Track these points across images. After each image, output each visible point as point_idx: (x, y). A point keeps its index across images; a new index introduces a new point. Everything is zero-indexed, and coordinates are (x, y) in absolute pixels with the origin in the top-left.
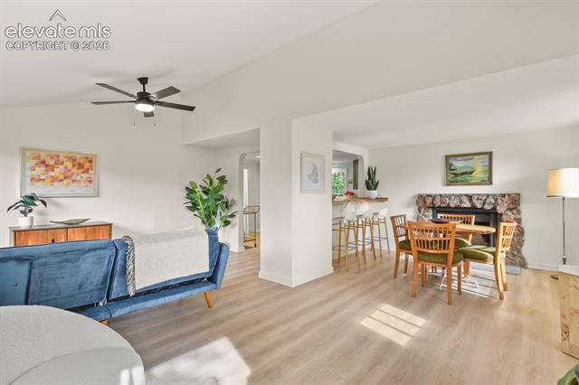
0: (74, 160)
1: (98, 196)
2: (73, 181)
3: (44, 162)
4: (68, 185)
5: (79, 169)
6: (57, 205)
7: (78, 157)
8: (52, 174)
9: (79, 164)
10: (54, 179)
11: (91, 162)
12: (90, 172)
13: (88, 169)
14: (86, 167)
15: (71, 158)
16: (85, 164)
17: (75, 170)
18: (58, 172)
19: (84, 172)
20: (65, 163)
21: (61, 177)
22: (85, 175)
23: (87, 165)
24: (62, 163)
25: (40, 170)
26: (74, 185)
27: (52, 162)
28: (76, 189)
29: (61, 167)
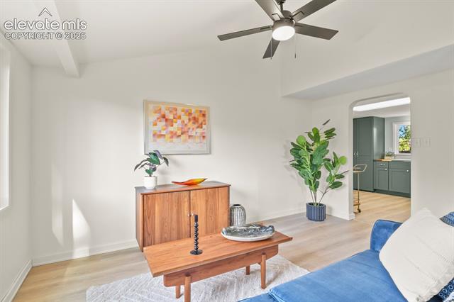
0: (190, 114)
1: (210, 153)
2: (190, 136)
3: (164, 116)
4: (185, 141)
5: (194, 123)
6: (175, 162)
7: (193, 111)
8: (171, 129)
9: (194, 118)
10: (173, 135)
11: (204, 115)
12: (204, 126)
13: (202, 124)
14: (200, 122)
15: (187, 111)
16: (199, 118)
17: (190, 125)
18: (176, 127)
19: (198, 127)
20: (182, 117)
21: (179, 133)
22: (199, 130)
23: (201, 119)
24: (180, 117)
25: (162, 124)
26: (190, 141)
27: (171, 117)
28: (193, 145)
29: (179, 121)
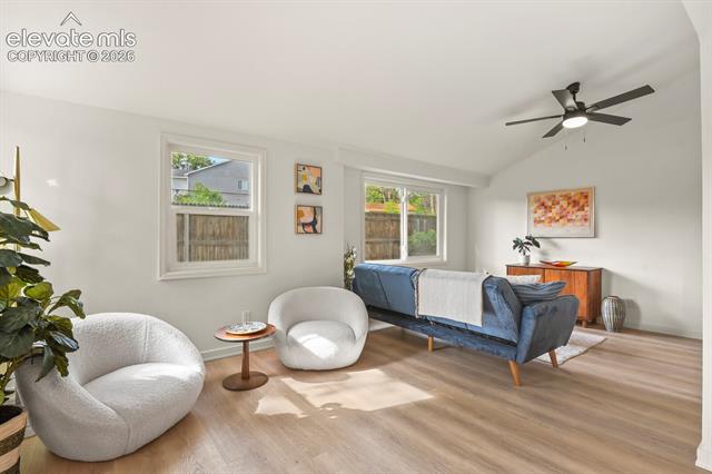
0: (569, 198)
1: (595, 236)
2: (569, 220)
3: (543, 204)
4: (564, 225)
5: (574, 206)
6: (555, 245)
7: (573, 194)
8: (550, 215)
9: (574, 202)
10: (552, 220)
11: (586, 197)
12: (586, 209)
13: (583, 206)
14: (581, 204)
15: (565, 196)
16: (579, 201)
17: (570, 208)
18: (555, 211)
19: (579, 210)
20: (561, 203)
21: (557, 218)
22: (580, 213)
23: (582, 201)
24: (558, 203)
25: (541, 212)
26: (570, 224)
27: (550, 204)
28: (572, 229)
29: (558, 207)
